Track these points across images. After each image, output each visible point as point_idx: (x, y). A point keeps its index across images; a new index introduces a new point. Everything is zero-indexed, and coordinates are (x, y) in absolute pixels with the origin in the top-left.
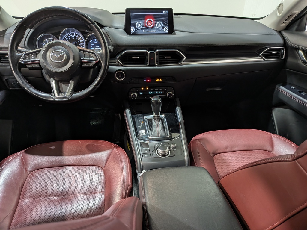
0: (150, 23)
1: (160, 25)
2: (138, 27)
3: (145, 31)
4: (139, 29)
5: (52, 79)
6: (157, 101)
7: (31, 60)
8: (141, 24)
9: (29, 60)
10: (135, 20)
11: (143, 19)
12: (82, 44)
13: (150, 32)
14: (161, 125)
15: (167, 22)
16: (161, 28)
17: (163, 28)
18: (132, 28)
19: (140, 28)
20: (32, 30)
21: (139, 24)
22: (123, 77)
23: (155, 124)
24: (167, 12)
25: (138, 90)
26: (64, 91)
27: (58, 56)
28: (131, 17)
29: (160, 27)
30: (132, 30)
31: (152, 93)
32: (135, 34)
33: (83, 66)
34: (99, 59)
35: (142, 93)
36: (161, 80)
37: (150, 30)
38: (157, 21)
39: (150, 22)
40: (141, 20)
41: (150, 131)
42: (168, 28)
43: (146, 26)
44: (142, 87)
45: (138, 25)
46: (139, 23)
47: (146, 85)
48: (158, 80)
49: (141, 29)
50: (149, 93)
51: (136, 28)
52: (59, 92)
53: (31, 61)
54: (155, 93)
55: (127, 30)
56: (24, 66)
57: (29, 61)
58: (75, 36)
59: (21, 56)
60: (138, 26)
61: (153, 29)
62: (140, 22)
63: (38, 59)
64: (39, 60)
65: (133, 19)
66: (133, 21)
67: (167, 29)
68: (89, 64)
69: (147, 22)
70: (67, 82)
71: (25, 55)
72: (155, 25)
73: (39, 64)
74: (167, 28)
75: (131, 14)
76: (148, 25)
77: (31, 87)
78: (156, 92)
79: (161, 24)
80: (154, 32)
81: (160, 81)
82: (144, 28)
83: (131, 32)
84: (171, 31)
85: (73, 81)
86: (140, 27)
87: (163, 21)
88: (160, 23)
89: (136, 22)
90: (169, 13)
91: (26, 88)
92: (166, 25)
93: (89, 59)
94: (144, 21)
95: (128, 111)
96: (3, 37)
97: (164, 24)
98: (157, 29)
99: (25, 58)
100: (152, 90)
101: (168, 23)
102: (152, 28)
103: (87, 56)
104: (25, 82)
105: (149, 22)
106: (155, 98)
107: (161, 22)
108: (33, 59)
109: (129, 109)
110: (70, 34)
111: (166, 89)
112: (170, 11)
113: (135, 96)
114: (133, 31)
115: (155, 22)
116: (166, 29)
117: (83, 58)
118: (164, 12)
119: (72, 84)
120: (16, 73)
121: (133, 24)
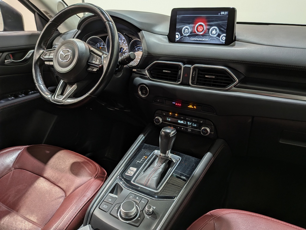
0: (200, 29)
1: (214, 32)
2: (184, 33)
3: (193, 39)
4: (185, 36)
8: (188, 29)
9: (49, 57)
10: (182, 24)
11: (192, 23)
13: (200, 41)
14: (161, 169)
15: (226, 28)
16: (215, 36)
17: (219, 36)
18: (177, 34)
19: (187, 35)
21: (187, 29)
22: (145, 94)
23: (155, 166)
24: (226, 13)
25: (164, 114)
27: (65, 55)
28: (177, 21)
29: (214, 35)
30: (177, 36)
31: (182, 122)
32: (179, 42)
33: (88, 69)
34: (103, 63)
35: (170, 119)
36: (195, 107)
37: (200, 38)
38: (211, 26)
39: (201, 26)
40: (189, 24)
42: (226, 37)
43: (195, 32)
44: (170, 112)
45: (184, 31)
46: (187, 28)
47: (175, 109)
48: (191, 106)
49: (188, 36)
50: (179, 121)
51: (181, 35)
55: (171, 37)
56: (43, 62)
57: (48, 59)
60: (185, 32)
61: (205, 37)
62: (188, 27)
65: (179, 22)
66: (179, 25)
67: (224, 38)
68: (93, 69)
69: (197, 27)
72: (207, 31)
74: (224, 36)
75: (177, 16)
76: (198, 31)
77: (42, 84)
78: (188, 123)
79: (216, 30)
80: (205, 41)
81: (194, 108)
82: (193, 34)
83: (176, 39)
84: (231, 40)
86: (187, 34)
87: (219, 26)
88: (214, 29)
89: (183, 27)
90: (229, 14)
92: (223, 32)
93: (94, 62)
94: (193, 25)
97: (220, 30)
98: (210, 37)
99: (45, 55)
100: (182, 118)
101: (227, 29)
102: (202, 35)
103: (94, 59)
104: (38, 78)
105: (199, 27)
106: (168, 129)
107: (216, 27)
108: (52, 56)
109: (144, 135)
111: (201, 122)
112: (232, 12)
114: (177, 38)
115: (208, 27)
116: (223, 38)
118: (222, 13)
121: (179, 29)
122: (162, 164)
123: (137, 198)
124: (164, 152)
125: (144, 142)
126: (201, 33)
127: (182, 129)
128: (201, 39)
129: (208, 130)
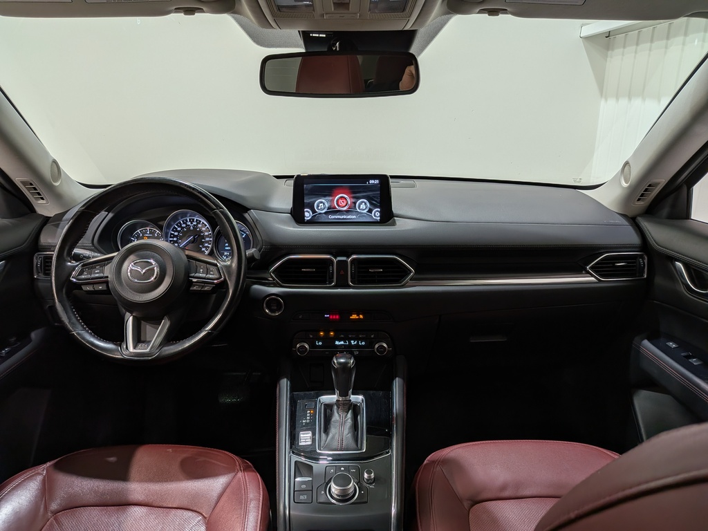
0: (342, 203)
1: (363, 206)
2: (318, 209)
3: (331, 217)
4: (320, 214)
5: (128, 314)
6: (345, 364)
7: (93, 276)
8: (324, 204)
9: (89, 276)
10: (314, 196)
11: (330, 195)
12: (208, 239)
13: (343, 219)
14: (350, 421)
15: (378, 200)
16: (365, 211)
17: (370, 211)
18: (307, 211)
19: (324, 211)
20: (111, 215)
21: (322, 204)
22: (278, 310)
23: (338, 418)
24: (377, 182)
25: (311, 336)
26: (148, 340)
27: (144, 271)
28: (305, 192)
29: (364, 210)
30: (306, 214)
31: (342, 343)
32: (312, 222)
33: (191, 289)
34: (225, 276)
35: (320, 343)
36: (361, 316)
37: (343, 215)
38: (358, 198)
39: (342, 200)
40: (325, 196)
41: (323, 435)
42: (380, 212)
43: (335, 208)
44: (320, 331)
45: (318, 206)
46: (321, 202)
47: (328, 325)
48: (354, 317)
49: (325, 213)
50: (337, 343)
51: (314, 211)
52: (138, 340)
53: (93, 279)
54: (350, 343)
55: (297, 215)
56: (78, 286)
57: (89, 279)
58: (195, 223)
59: (74, 268)
60: (320, 208)
61: (350, 213)
62: (323, 201)
63: (105, 275)
64: (107, 277)
65: (308, 194)
66: (309, 198)
67: (378, 214)
68: (203, 287)
69: (337, 201)
70: (156, 321)
71: (83, 266)
72: (353, 205)
73: (107, 283)
74: (378, 211)
75: (305, 186)
76: (338, 206)
77: (84, 329)
78: (352, 342)
79: (365, 204)
80: (351, 219)
81: (359, 319)
82: (332, 210)
83: (305, 218)
84: (388, 216)
85: (170, 319)
87: (370, 199)
88: (363, 202)
89: (315, 201)
90: (380, 183)
91: (75, 331)
92: (376, 206)
93: (204, 276)
94: (331, 198)
95: (284, 384)
96: (57, 226)
97: (371, 203)
98: (357, 213)
99: (81, 273)
100: (342, 336)
101: (380, 203)
102: (347, 211)
103: (201, 270)
104: (74, 320)
105: (340, 201)
106: (341, 358)
107: (365, 200)
108: (96, 274)
109: (288, 379)
110: (187, 221)
111: (372, 336)
112: (384, 179)
113: (304, 350)
114: (308, 217)
115: (353, 200)
116: (376, 214)
117: (193, 275)
118: (372, 182)
119: (165, 324)
120: (60, 301)
121: (309, 203)
122: (348, 412)
123: (342, 469)
124: (344, 393)
125: (293, 389)
126: (345, 209)
128: (345, 217)
129: (385, 345)
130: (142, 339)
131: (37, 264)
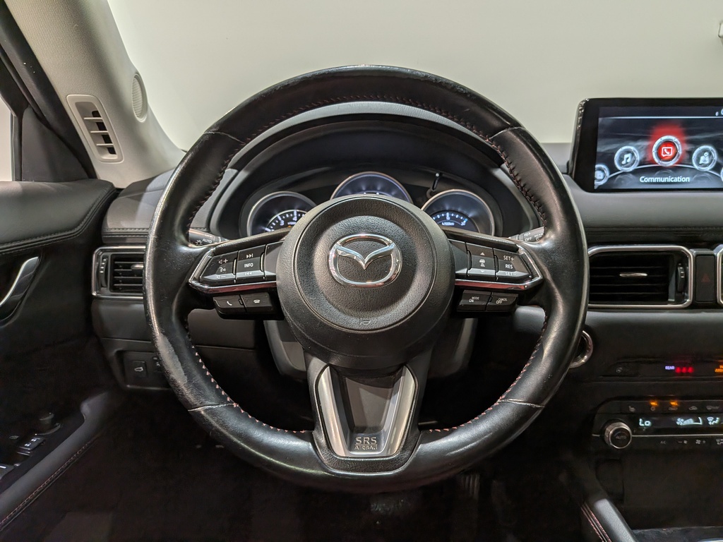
0: (667, 152)
1: (705, 159)
2: (621, 165)
3: (645, 179)
4: (624, 173)
5: (316, 364)
7: (240, 275)
8: (633, 154)
9: (231, 276)
10: (612, 140)
11: (644, 138)
13: (666, 183)
16: (708, 169)
17: (718, 168)
18: (600, 169)
19: (631, 169)
21: (628, 155)
25: (632, 409)
26: (370, 424)
27: (366, 260)
28: (601, 131)
29: (706, 166)
30: (598, 175)
31: (690, 422)
32: (602, 189)
33: (462, 302)
34: (542, 272)
35: (648, 423)
37: (667, 175)
38: (698, 143)
39: (667, 146)
40: (636, 139)
43: (653, 162)
44: (651, 399)
45: (621, 159)
46: (628, 152)
49: (635, 172)
50: (680, 422)
51: (613, 169)
53: (240, 281)
54: (706, 422)
57: (230, 283)
59: (199, 256)
60: (624, 162)
61: (680, 172)
62: (632, 148)
63: (268, 273)
64: (274, 278)
65: (605, 137)
66: (607, 144)
68: (490, 299)
69: (659, 149)
70: (386, 381)
71: (215, 254)
72: (687, 156)
73: (272, 292)
75: (600, 119)
76: (660, 157)
77: (223, 400)
78: (710, 419)
79: (710, 154)
80: (681, 183)
82: (647, 168)
83: (596, 183)
85: (416, 374)
86: (628, 167)
87: (718, 143)
88: (705, 151)
89: (617, 149)
91: (202, 405)
93: (491, 272)
94: (645, 143)
97: (720, 153)
98: (692, 172)
99: (212, 268)
100: (694, 408)
102: (674, 168)
103: (482, 261)
104: (198, 379)
105: (665, 149)
107: (710, 148)
108: (248, 272)
109: (610, 500)
113: (625, 438)
114: (600, 180)
115: (688, 148)
117: (464, 271)
119: (407, 387)
120: (166, 333)
121: (604, 154)
125: (630, 523)
126: (671, 163)
127: (698, 442)
128: (669, 179)
130: (357, 423)
131: (98, 270)
